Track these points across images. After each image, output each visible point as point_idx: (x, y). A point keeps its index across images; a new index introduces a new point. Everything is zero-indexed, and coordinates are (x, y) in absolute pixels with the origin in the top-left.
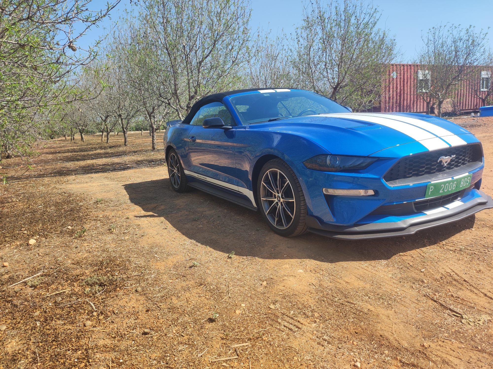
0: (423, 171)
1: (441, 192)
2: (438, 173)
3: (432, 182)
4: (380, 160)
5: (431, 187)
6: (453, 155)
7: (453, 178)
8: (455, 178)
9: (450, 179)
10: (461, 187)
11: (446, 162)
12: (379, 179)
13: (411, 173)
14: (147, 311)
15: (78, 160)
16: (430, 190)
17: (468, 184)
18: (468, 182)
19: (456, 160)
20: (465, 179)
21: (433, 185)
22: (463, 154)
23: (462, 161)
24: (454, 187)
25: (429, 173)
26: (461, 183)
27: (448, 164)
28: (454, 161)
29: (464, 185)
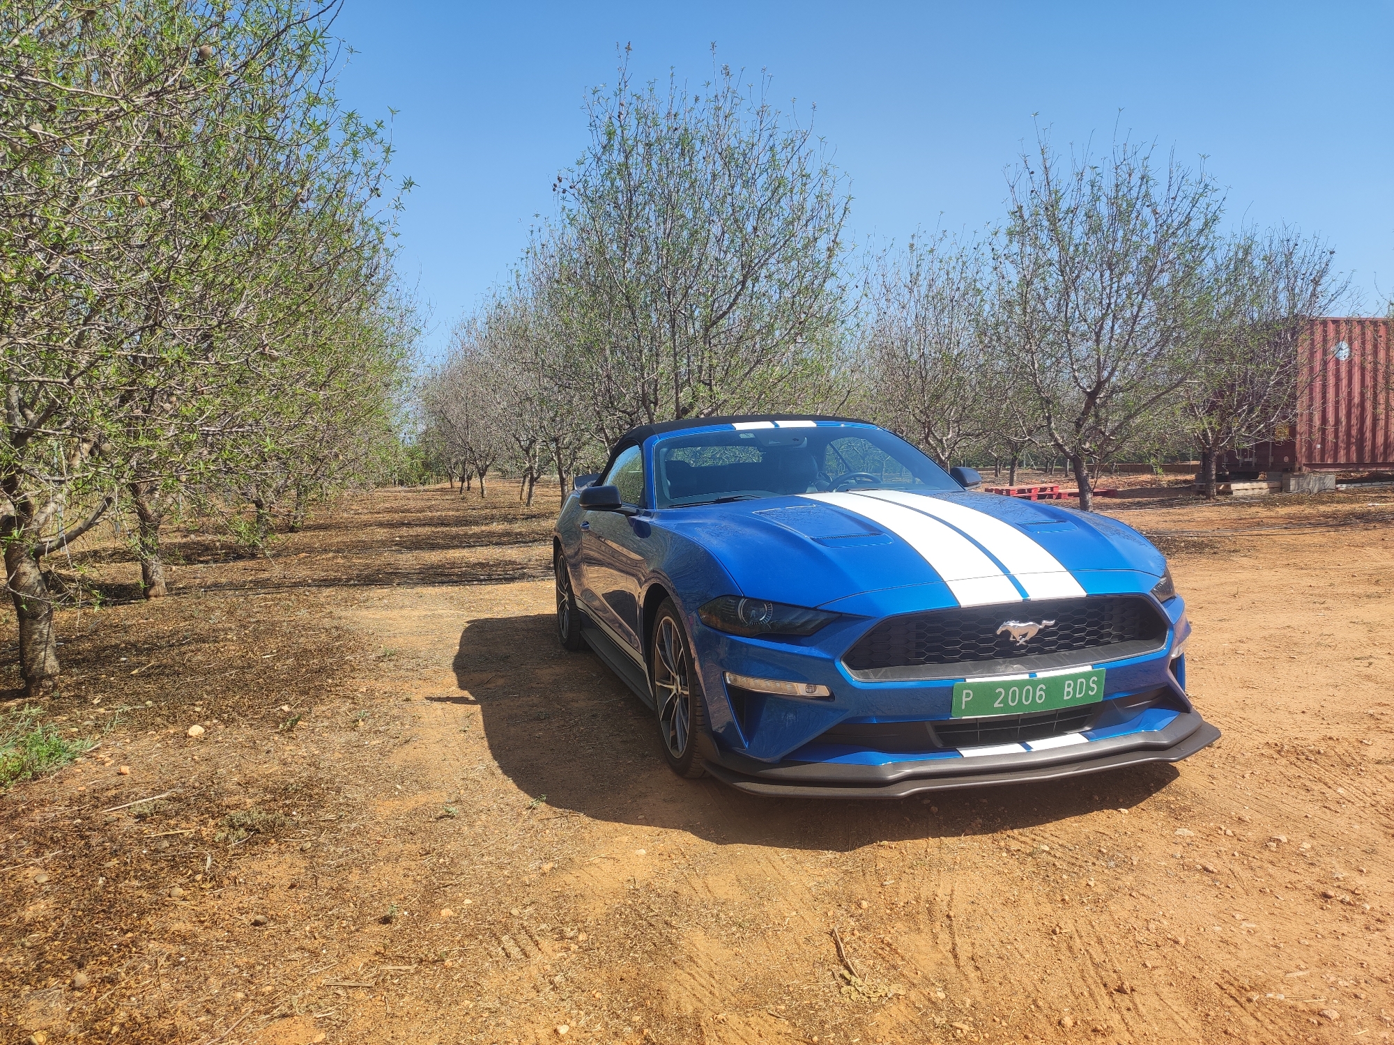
0: (958, 652)
1: (996, 705)
2: (1000, 661)
3: (968, 681)
4: (841, 619)
5: (965, 692)
6: (1049, 619)
7: (1034, 674)
8: (1041, 675)
9: (1026, 677)
10: (1065, 698)
11: (1024, 636)
12: (832, 661)
13: (923, 654)
14: (292, 886)
15: (433, 547)
16: (964, 699)
17: (1094, 692)
18: (1092, 689)
19: (1061, 633)
20: (1079, 681)
21: (971, 686)
22: (1089, 620)
23: (1087, 635)
24: (1041, 697)
25: (975, 658)
26: (1066, 689)
27: (1032, 640)
28: (1053, 634)
29: (1078, 696)
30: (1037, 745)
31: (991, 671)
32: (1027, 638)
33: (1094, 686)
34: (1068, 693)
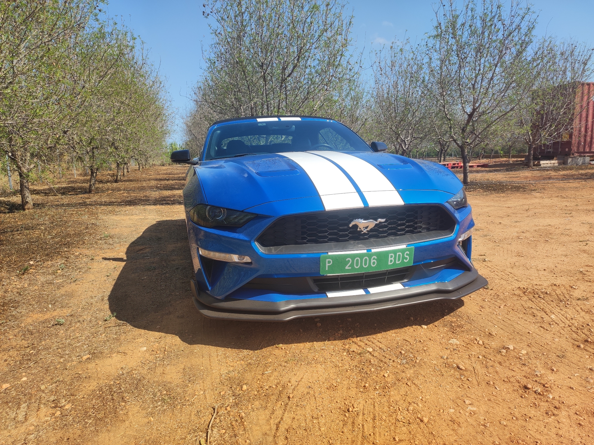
0: (325, 237)
1: (347, 268)
2: (352, 242)
3: (330, 254)
4: (258, 217)
5: (327, 260)
7: (370, 250)
8: (373, 250)
9: (365, 251)
10: (389, 263)
11: (367, 227)
12: (250, 242)
13: (305, 238)
16: (327, 265)
17: (408, 261)
18: (406, 259)
19: (390, 226)
20: (398, 254)
21: (332, 257)
22: (407, 219)
23: (406, 227)
24: (374, 263)
25: (337, 240)
26: (390, 259)
27: (372, 230)
28: (385, 226)
29: (397, 262)
30: (372, 290)
31: (344, 248)
32: (368, 229)
33: (408, 257)
34: (391, 261)
